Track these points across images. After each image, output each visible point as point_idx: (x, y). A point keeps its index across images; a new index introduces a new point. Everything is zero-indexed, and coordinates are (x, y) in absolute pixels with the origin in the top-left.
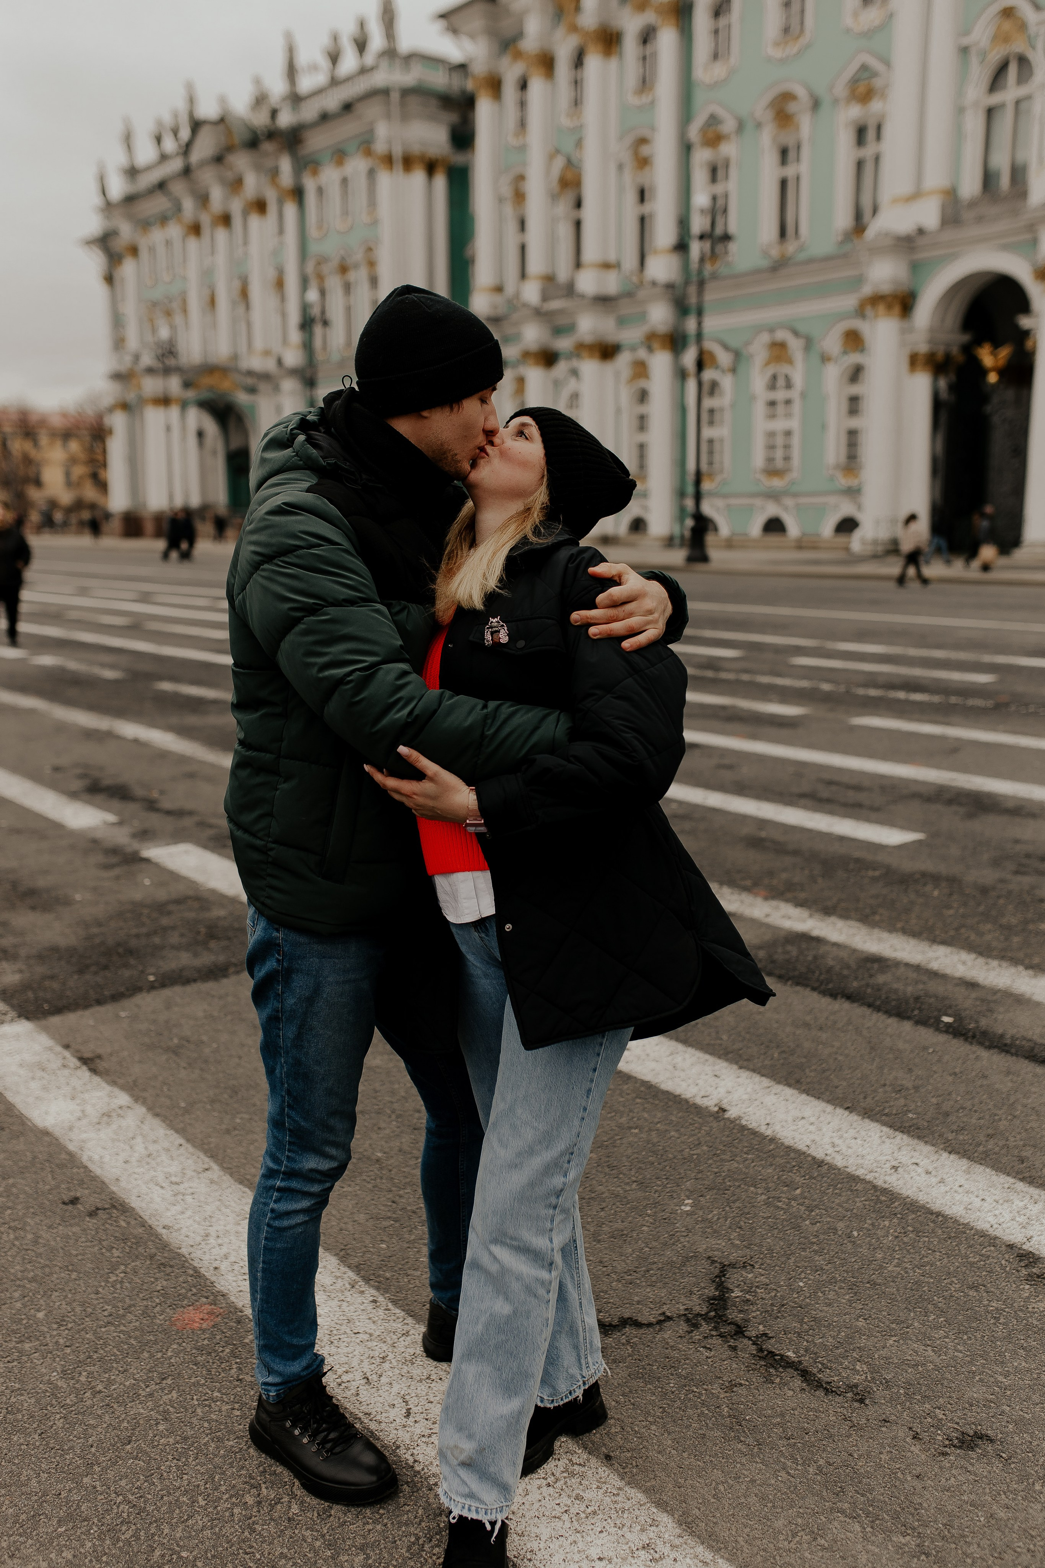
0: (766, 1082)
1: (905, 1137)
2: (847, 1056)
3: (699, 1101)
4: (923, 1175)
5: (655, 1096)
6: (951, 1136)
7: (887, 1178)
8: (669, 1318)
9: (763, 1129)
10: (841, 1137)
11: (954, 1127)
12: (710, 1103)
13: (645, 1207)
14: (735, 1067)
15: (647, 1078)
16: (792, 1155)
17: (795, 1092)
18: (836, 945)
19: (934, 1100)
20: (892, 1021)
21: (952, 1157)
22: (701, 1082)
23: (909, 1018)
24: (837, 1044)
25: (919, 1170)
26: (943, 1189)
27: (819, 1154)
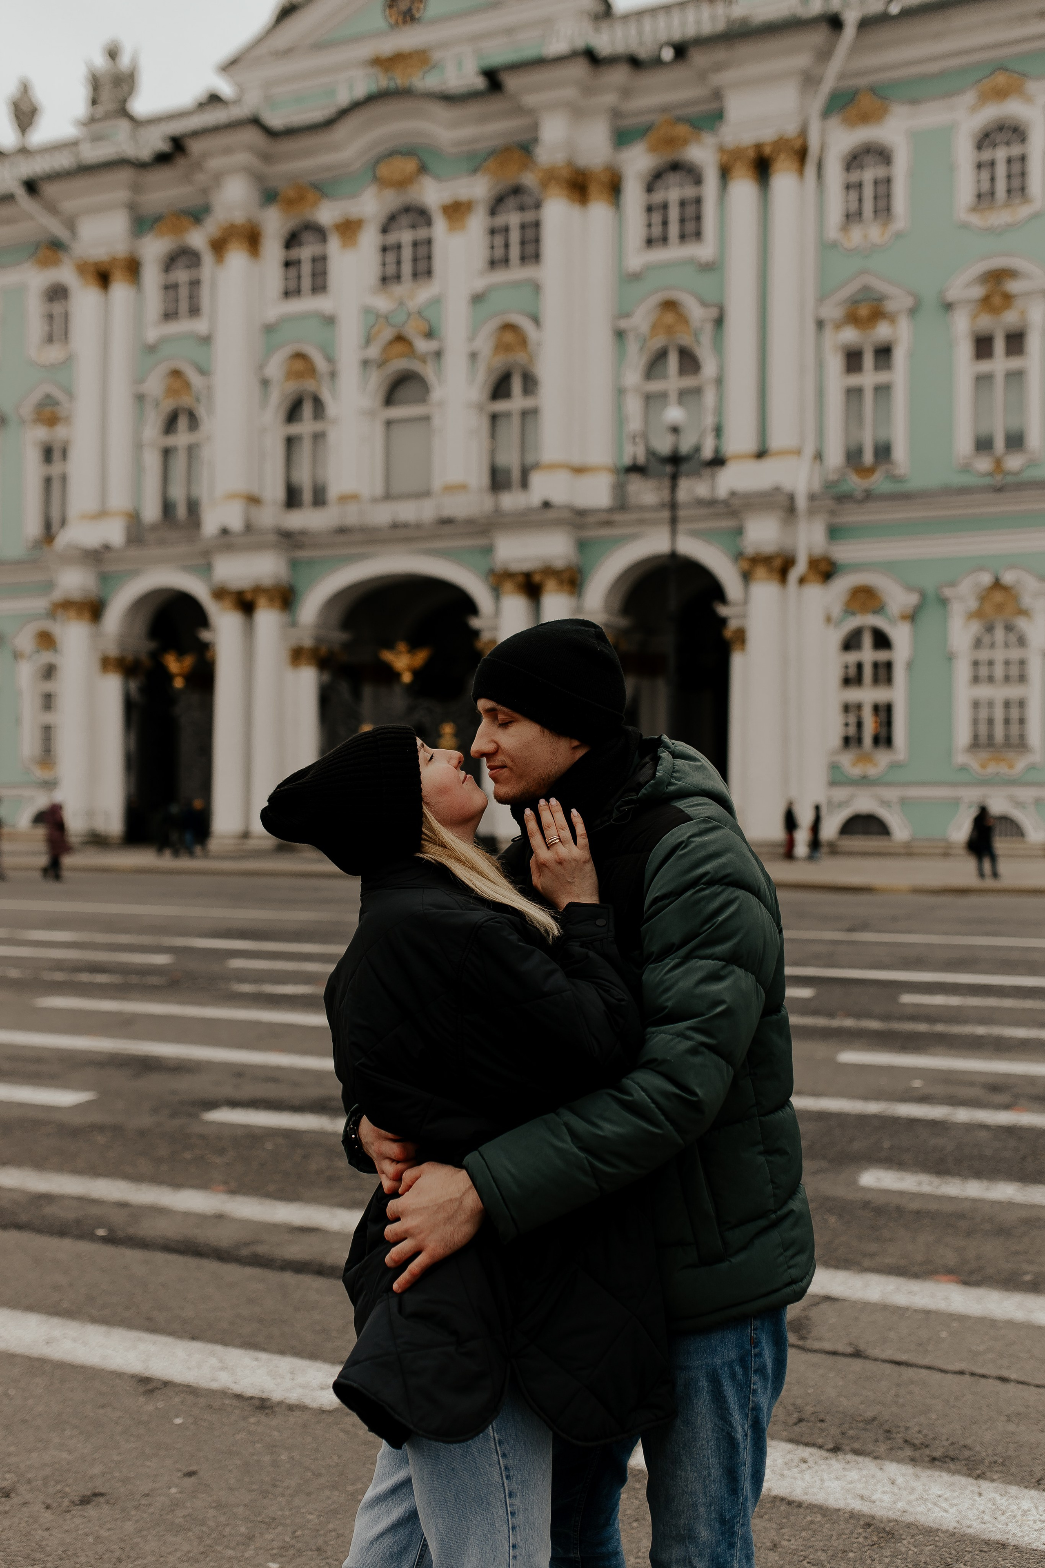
1: (57, 1319)
4: (70, 1343)
6: (94, 1312)
7: (41, 1351)
11: (99, 1306)
19: (84, 1291)
20: (53, 1240)
21: (94, 1326)
23: (68, 1236)
25: (67, 1339)
26: (86, 1349)
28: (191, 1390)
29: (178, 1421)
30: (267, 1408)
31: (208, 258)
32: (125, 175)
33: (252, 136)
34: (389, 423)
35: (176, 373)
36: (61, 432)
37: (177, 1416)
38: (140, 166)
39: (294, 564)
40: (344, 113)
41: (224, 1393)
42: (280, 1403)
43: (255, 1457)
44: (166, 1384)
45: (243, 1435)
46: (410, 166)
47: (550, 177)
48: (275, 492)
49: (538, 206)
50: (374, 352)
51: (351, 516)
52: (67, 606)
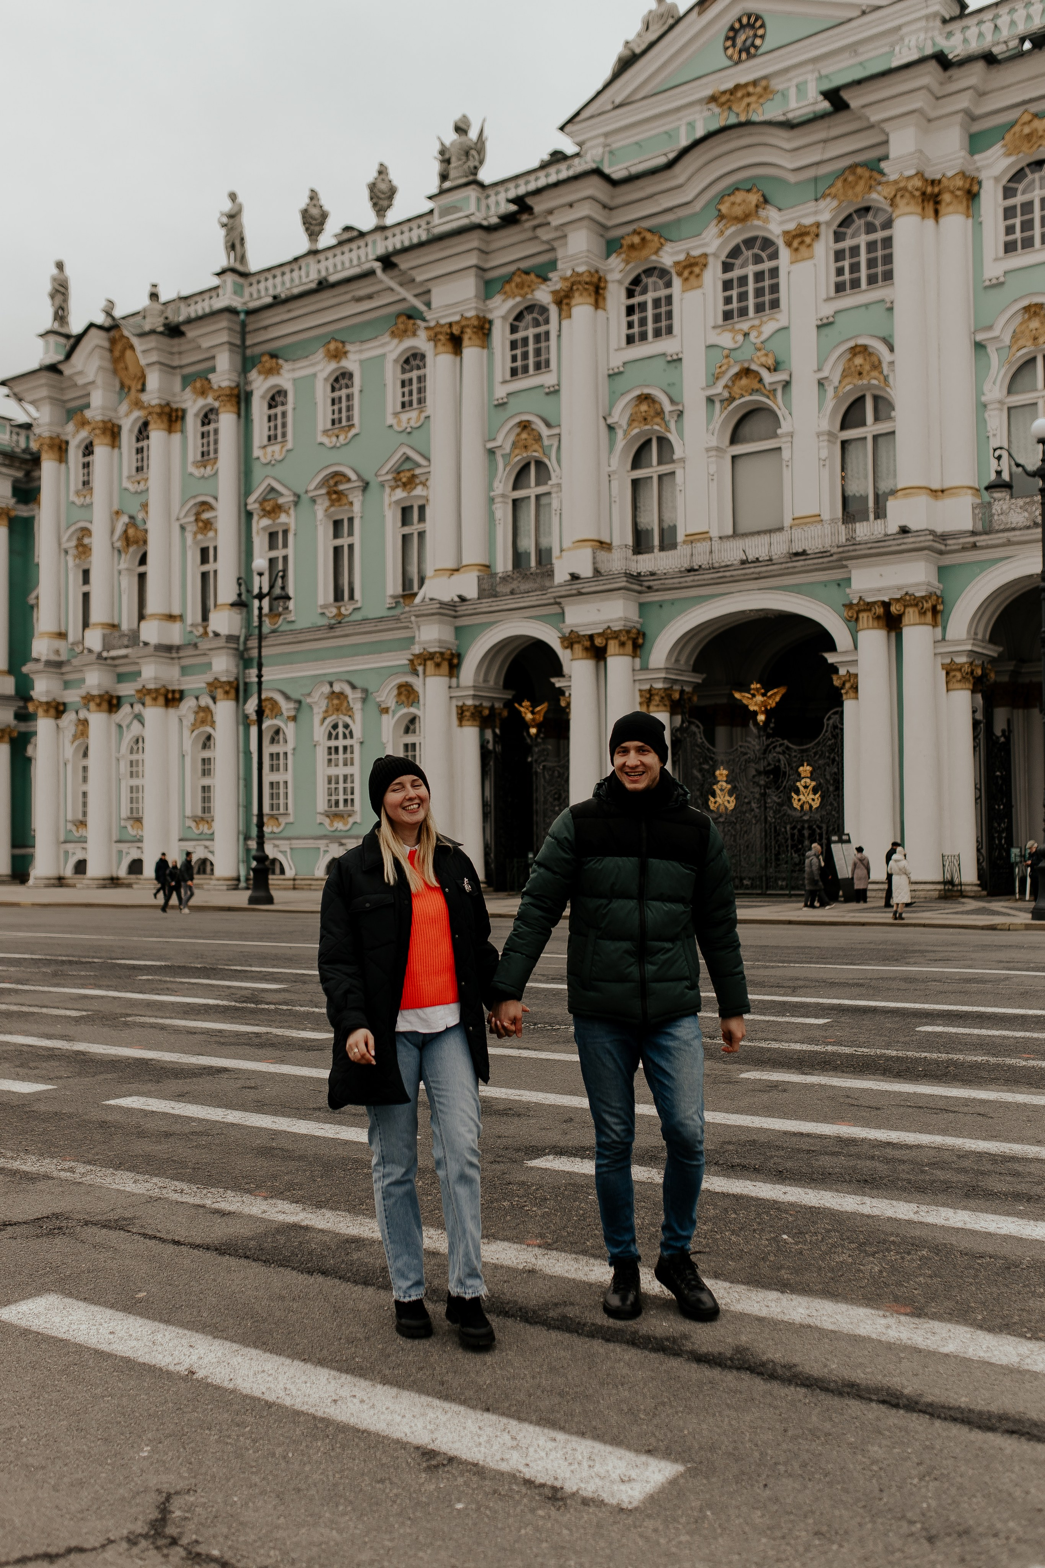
0: (235, 1346)
1: (349, 1377)
2: (313, 1319)
3: (171, 1368)
4: (358, 1404)
5: (130, 1369)
6: (387, 1372)
7: (327, 1410)
8: (111, 1542)
9: (226, 1384)
10: (293, 1383)
11: (392, 1365)
12: (182, 1369)
13: (106, 1458)
14: (210, 1337)
15: (129, 1354)
16: (248, 1401)
17: (261, 1352)
18: (322, 1231)
19: (380, 1346)
20: (358, 1289)
21: (386, 1387)
22: (177, 1353)
23: (373, 1285)
24: (306, 1311)
25: (355, 1400)
26: (372, 1412)
27: (271, 1397)
28: (477, 1470)
29: (460, 1506)
30: (558, 1499)
31: (554, 313)
32: (474, 241)
33: (594, 187)
34: (734, 458)
35: (525, 426)
36: (419, 491)
37: (459, 1501)
38: (490, 229)
39: (643, 608)
40: (685, 152)
41: (512, 1477)
42: (574, 1494)
43: (539, 1559)
44: (451, 1460)
45: (529, 1530)
46: (754, 198)
47: (901, 191)
48: (623, 536)
49: (888, 224)
50: (719, 389)
51: (701, 556)
52: (425, 658)
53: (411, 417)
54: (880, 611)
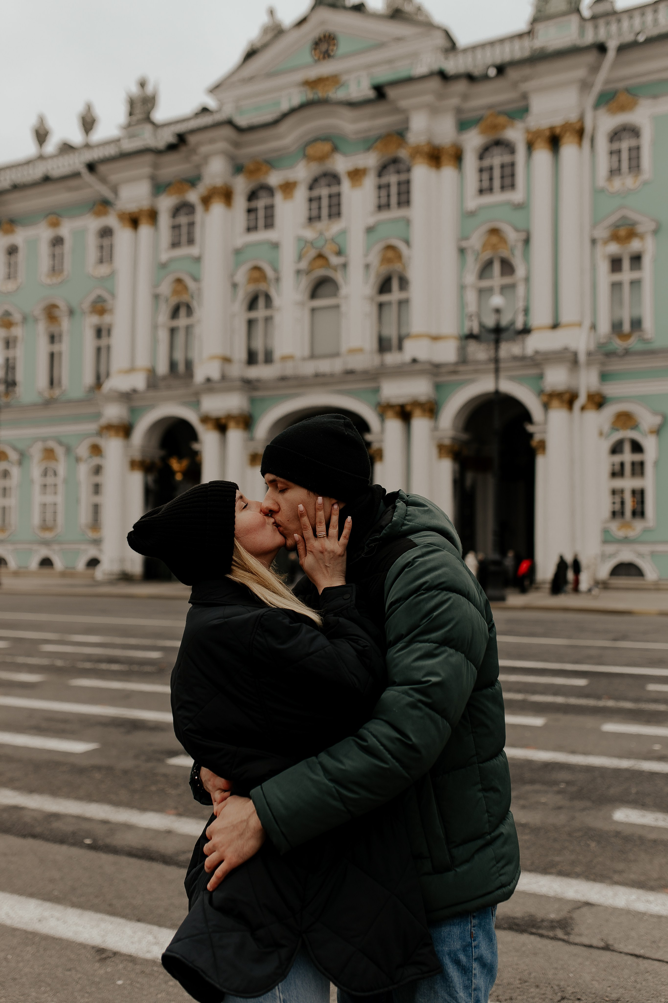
1: (49, 904)
6: (74, 899)
28: (131, 959)
31: (199, 209)
32: (148, 158)
33: (227, 131)
34: (313, 310)
35: (179, 281)
36: (107, 319)
38: (158, 152)
39: (252, 401)
40: (285, 116)
44: (115, 954)
46: (327, 147)
47: (416, 152)
48: (241, 354)
49: (409, 170)
50: (304, 265)
51: (289, 369)
52: (109, 428)
53: (103, 270)
54: (398, 409)
